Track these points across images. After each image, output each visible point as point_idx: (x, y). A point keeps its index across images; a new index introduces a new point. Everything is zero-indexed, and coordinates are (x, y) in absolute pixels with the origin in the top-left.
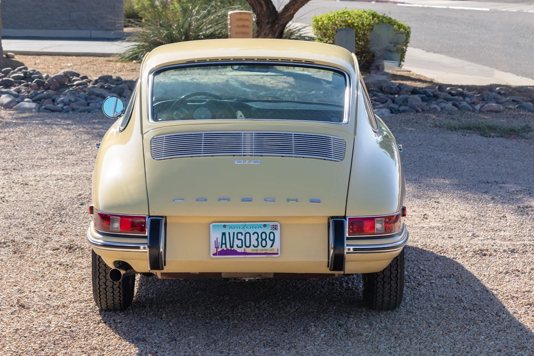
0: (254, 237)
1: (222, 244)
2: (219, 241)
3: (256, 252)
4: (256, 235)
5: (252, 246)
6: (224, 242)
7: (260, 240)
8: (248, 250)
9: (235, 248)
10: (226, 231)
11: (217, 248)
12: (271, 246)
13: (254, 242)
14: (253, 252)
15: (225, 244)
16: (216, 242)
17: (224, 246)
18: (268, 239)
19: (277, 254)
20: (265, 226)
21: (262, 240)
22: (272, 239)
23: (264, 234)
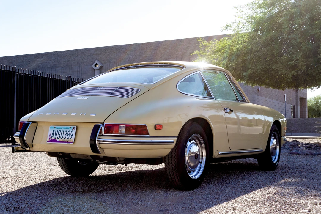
1: (52, 136)
2: (51, 135)
3: (64, 141)
4: (66, 132)
5: (63, 138)
7: (67, 135)
8: (61, 140)
9: (56, 139)
10: (55, 130)
11: (50, 138)
12: (71, 139)
13: (64, 136)
14: (63, 141)
15: (53, 136)
16: (50, 135)
17: (52, 137)
18: (70, 135)
19: (72, 142)
20: (70, 127)
21: (68, 135)
22: (72, 134)
23: (69, 132)
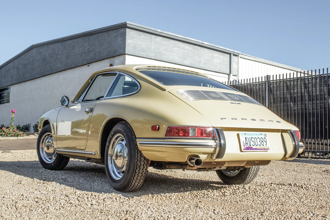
0: (258, 140)
1: (246, 144)
2: (245, 142)
3: (260, 148)
4: (259, 139)
5: (258, 145)
6: (247, 143)
8: (258, 147)
9: (252, 146)
10: (247, 136)
11: (244, 146)
12: (266, 145)
13: (259, 143)
15: (247, 144)
16: (243, 143)
17: (247, 145)
18: (264, 141)
19: (269, 149)
20: (261, 134)
21: (262, 142)
22: (265, 141)
23: (262, 139)
